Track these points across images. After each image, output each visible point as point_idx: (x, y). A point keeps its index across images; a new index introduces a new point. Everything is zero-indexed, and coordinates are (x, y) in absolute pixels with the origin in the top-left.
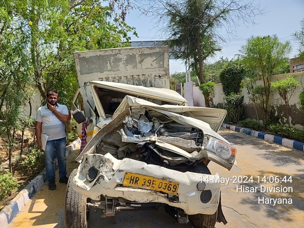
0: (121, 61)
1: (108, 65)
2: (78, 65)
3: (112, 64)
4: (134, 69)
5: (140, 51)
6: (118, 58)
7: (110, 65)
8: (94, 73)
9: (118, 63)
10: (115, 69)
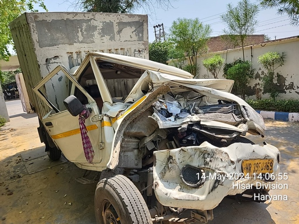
0: (96, 30)
1: (80, 34)
2: (35, 32)
3: (85, 33)
4: (112, 41)
5: (118, 19)
6: (92, 25)
7: (82, 35)
8: (60, 45)
9: (92, 33)
10: (88, 41)
